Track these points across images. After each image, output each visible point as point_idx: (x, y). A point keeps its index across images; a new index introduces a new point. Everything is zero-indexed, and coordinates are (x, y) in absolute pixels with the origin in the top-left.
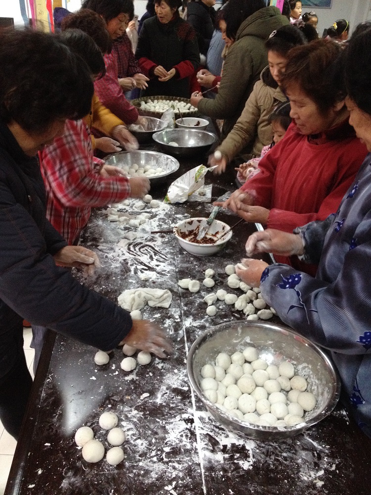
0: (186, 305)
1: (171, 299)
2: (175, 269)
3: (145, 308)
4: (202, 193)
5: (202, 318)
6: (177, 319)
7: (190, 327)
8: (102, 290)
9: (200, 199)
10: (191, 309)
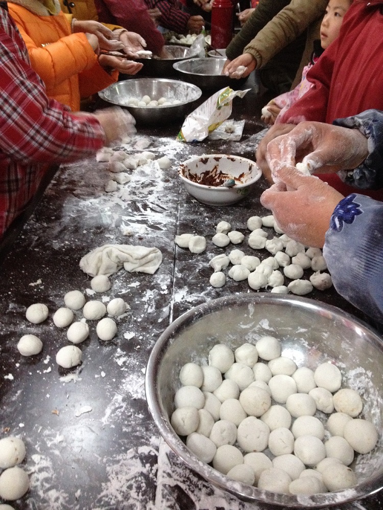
0: (181, 271)
1: (161, 262)
2: (175, 221)
3: (119, 274)
4: (230, 129)
5: (202, 289)
6: (164, 290)
7: (182, 303)
8: (64, 247)
9: (225, 137)
10: (188, 277)
